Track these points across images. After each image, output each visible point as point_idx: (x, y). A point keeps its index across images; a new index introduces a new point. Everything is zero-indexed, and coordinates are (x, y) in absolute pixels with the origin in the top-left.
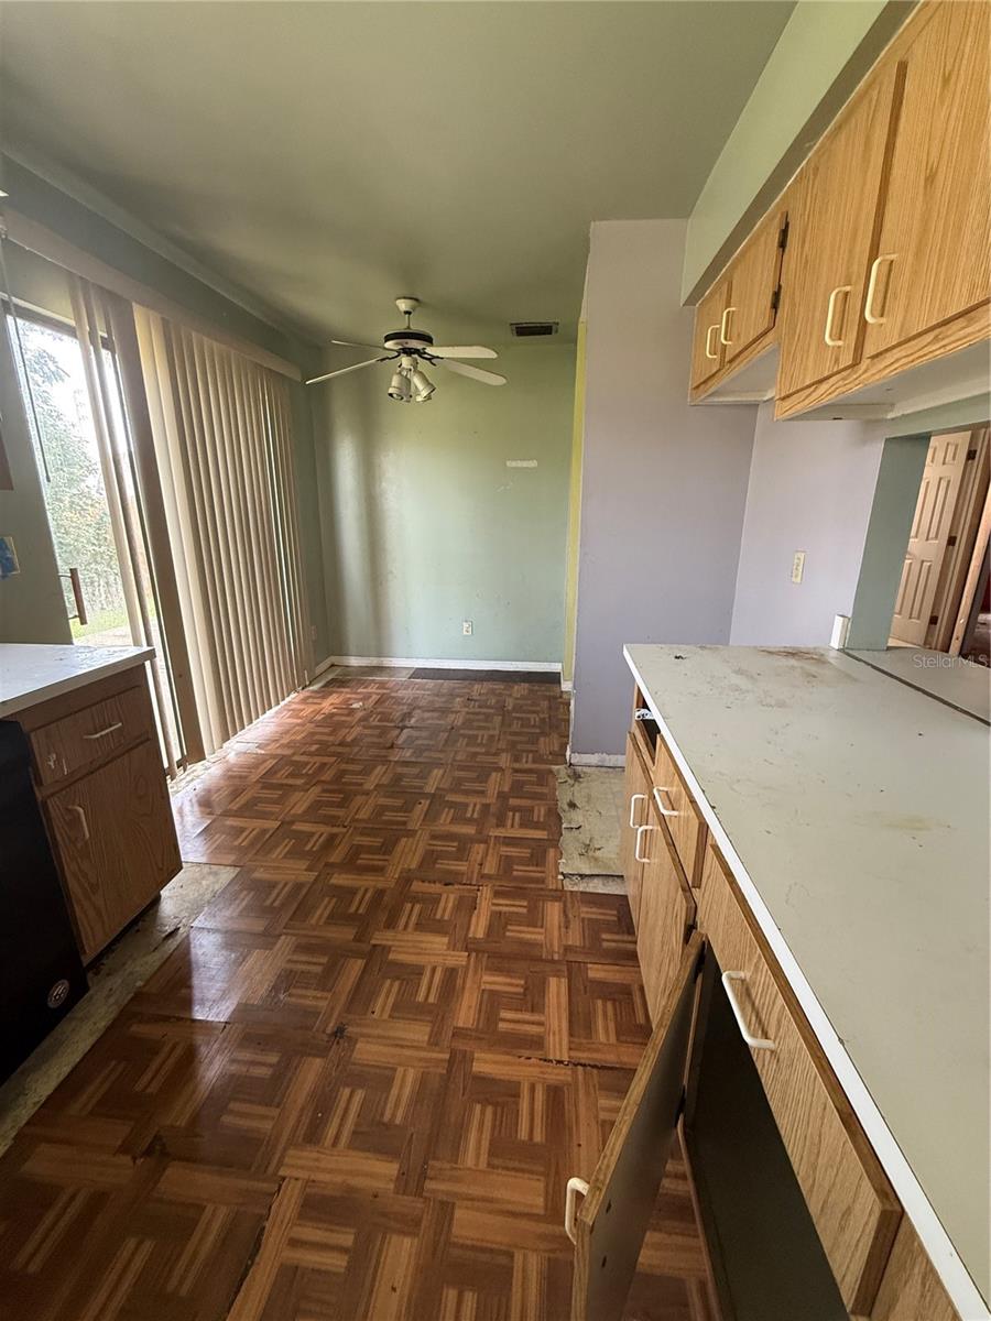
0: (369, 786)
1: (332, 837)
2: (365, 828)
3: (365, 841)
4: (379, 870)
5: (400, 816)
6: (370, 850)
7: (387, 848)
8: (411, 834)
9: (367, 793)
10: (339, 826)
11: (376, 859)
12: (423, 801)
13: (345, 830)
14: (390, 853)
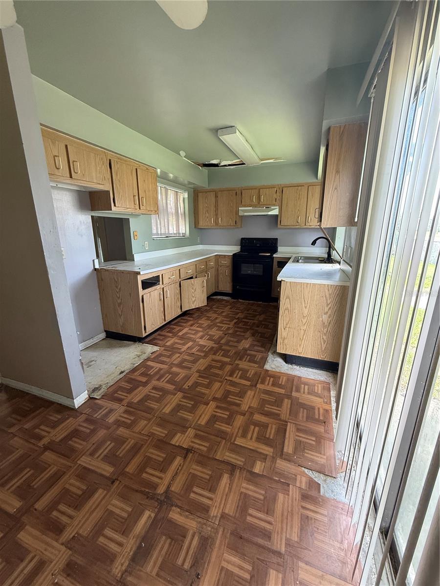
0: (212, 404)
1: (231, 375)
2: (217, 377)
3: (217, 371)
4: (213, 360)
5: (201, 380)
6: (216, 367)
7: (210, 367)
8: (198, 371)
9: (214, 399)
10: (229, 380)
11: (214, 364)
12: (187, 387)
13: (226, 378)
14: (209, 365)
